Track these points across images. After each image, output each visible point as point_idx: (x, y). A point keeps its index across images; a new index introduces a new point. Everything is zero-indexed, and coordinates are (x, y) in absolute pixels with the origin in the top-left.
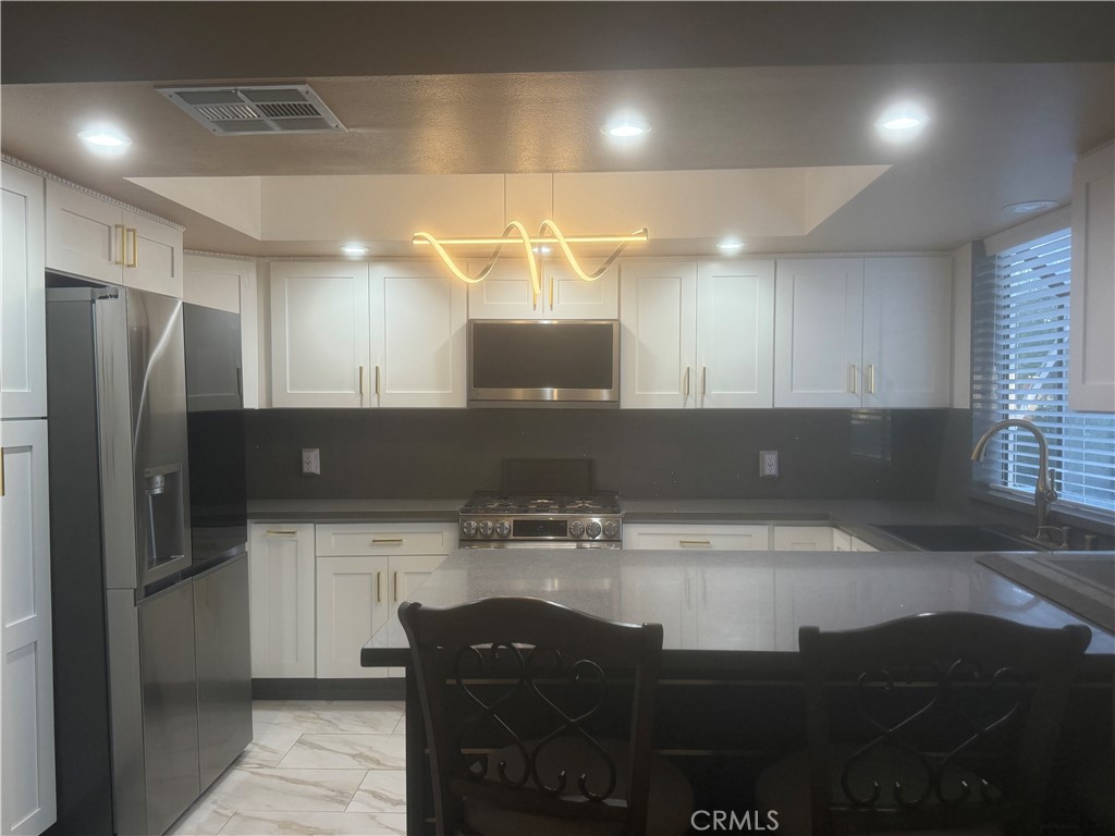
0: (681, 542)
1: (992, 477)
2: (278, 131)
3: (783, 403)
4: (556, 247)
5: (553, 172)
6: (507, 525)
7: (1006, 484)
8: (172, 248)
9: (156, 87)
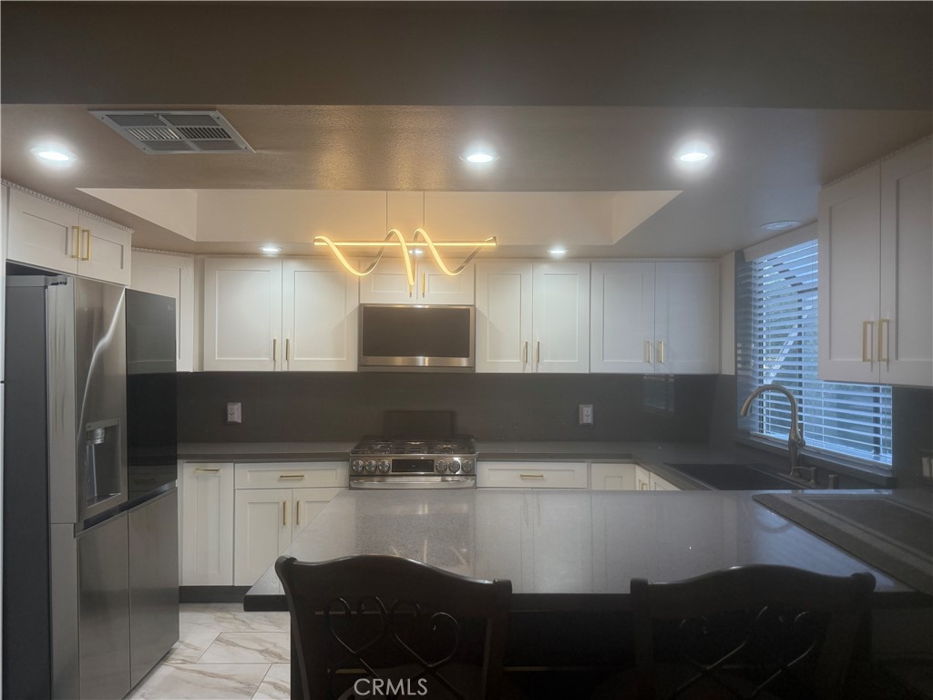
0: (522, 476)
1: (752, 426)
2: (197, 151)
3: (597, 369)
4: (426, 249)
5: (424, 190)
6: (387, 463)
7: (762, 432)
8: (122, 246)
9: (90, 110)
